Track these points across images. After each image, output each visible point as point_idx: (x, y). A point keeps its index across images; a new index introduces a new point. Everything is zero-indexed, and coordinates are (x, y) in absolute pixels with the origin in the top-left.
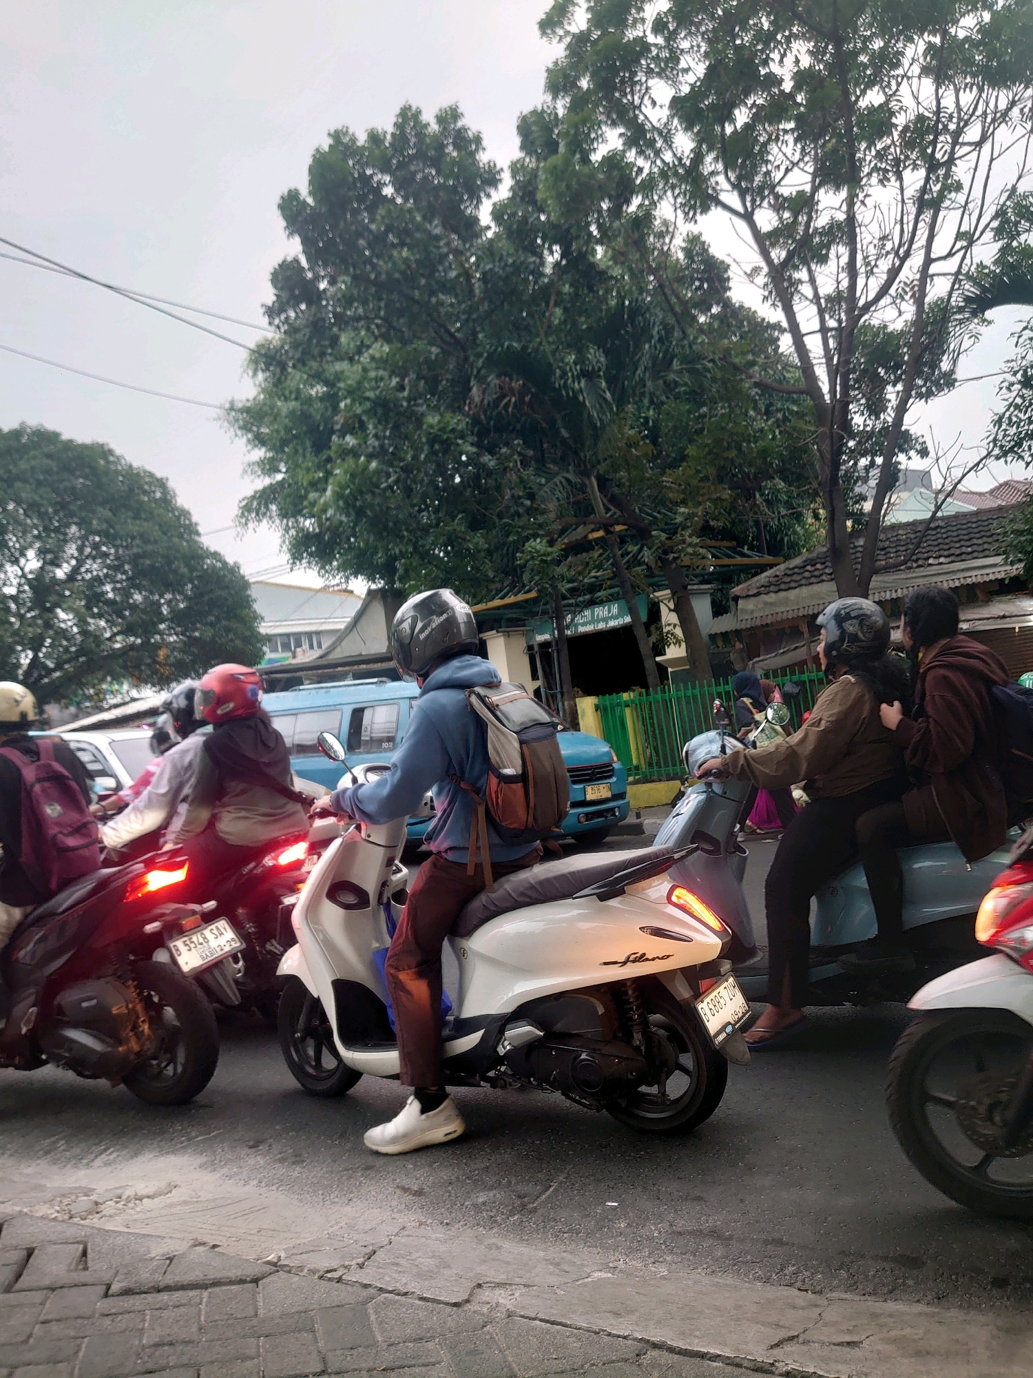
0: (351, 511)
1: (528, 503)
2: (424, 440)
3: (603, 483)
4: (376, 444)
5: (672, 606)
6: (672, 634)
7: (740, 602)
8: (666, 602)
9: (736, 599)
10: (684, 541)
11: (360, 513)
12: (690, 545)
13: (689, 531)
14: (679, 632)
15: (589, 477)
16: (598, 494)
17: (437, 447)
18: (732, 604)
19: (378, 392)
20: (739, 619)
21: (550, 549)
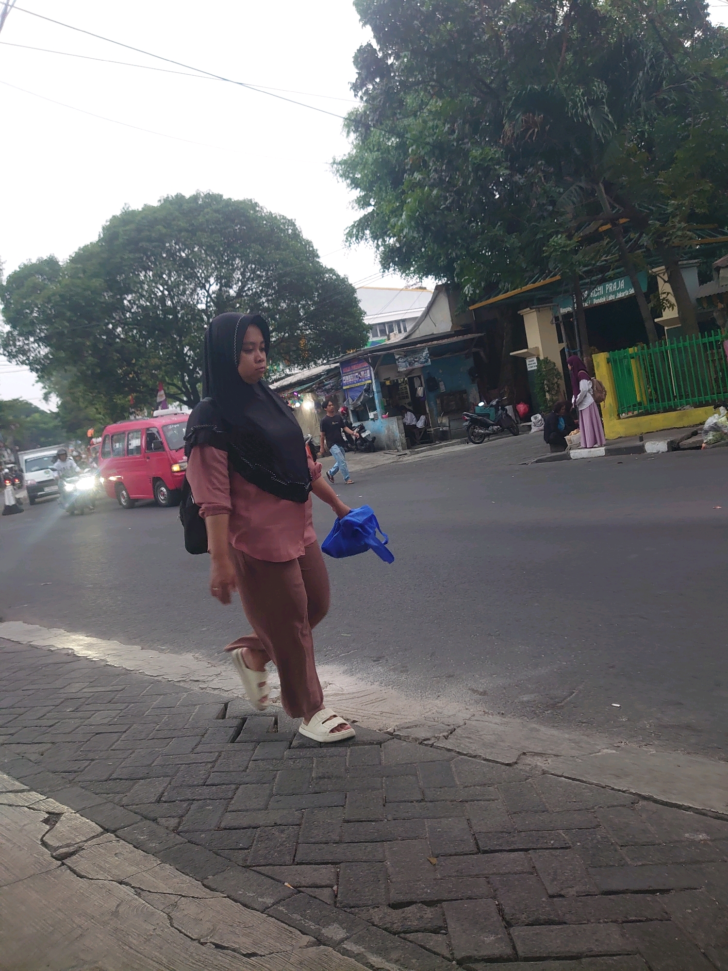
0: (421, 229)
1: (551, 208)
2: (470, 169)
3: (608, 186)
4: (436, 176)
5: (666, 278)
6: (667, 300)
7: (721, 271)
8: (661, 275)
9: (718, 269)
10: (674, 227)
11: (427, 229)
12: (679, 229)
13: (678, 218)
14: (672, 299)
15: (598, 184)
16: (605, 196)
17: (480, 173)
18: (714, 274)
19: (434, 138)
20: (721, 285)
21: (569, 242)
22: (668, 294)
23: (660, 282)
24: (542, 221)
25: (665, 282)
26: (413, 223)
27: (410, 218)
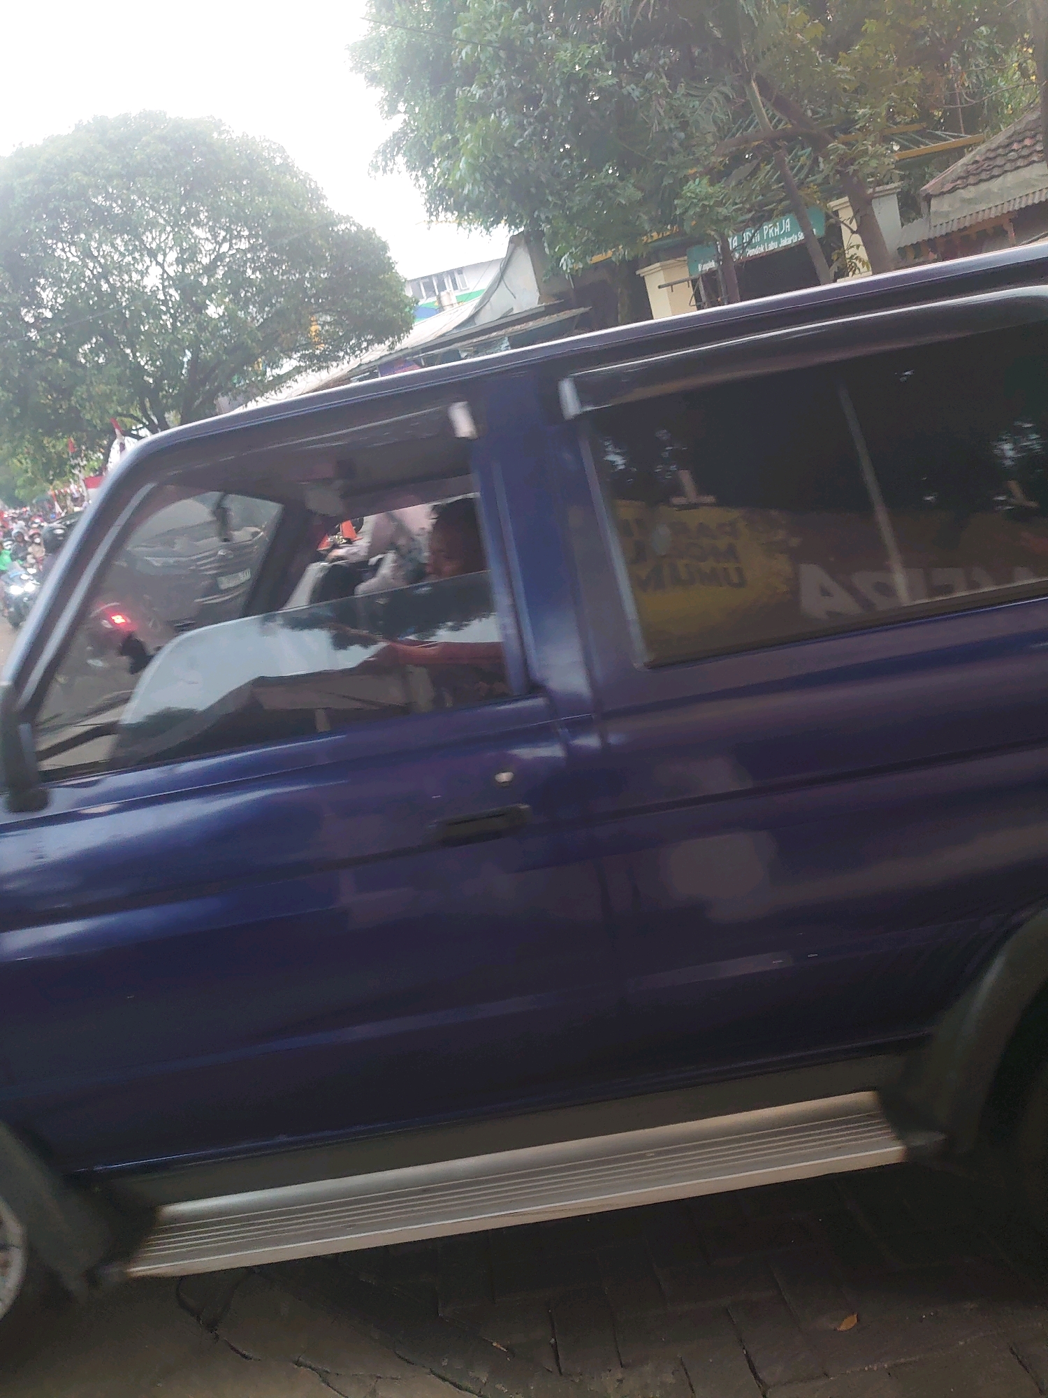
1: (682, 135)
3: (764, 88)
5: (854, 226)
7: (933, 202)
8: (848, 223)
9: (928, 198)
14: (862, 253)
18: (923, 205)
20: (933, 224)
22: (858, 246)
23: (846, 233)
24: (670, 157)
25: (853, 232)
26: (478, 176)
27: (473, 168)
